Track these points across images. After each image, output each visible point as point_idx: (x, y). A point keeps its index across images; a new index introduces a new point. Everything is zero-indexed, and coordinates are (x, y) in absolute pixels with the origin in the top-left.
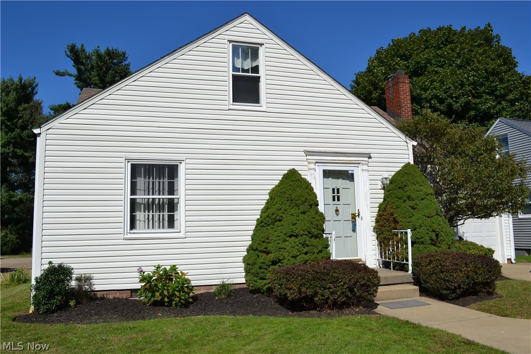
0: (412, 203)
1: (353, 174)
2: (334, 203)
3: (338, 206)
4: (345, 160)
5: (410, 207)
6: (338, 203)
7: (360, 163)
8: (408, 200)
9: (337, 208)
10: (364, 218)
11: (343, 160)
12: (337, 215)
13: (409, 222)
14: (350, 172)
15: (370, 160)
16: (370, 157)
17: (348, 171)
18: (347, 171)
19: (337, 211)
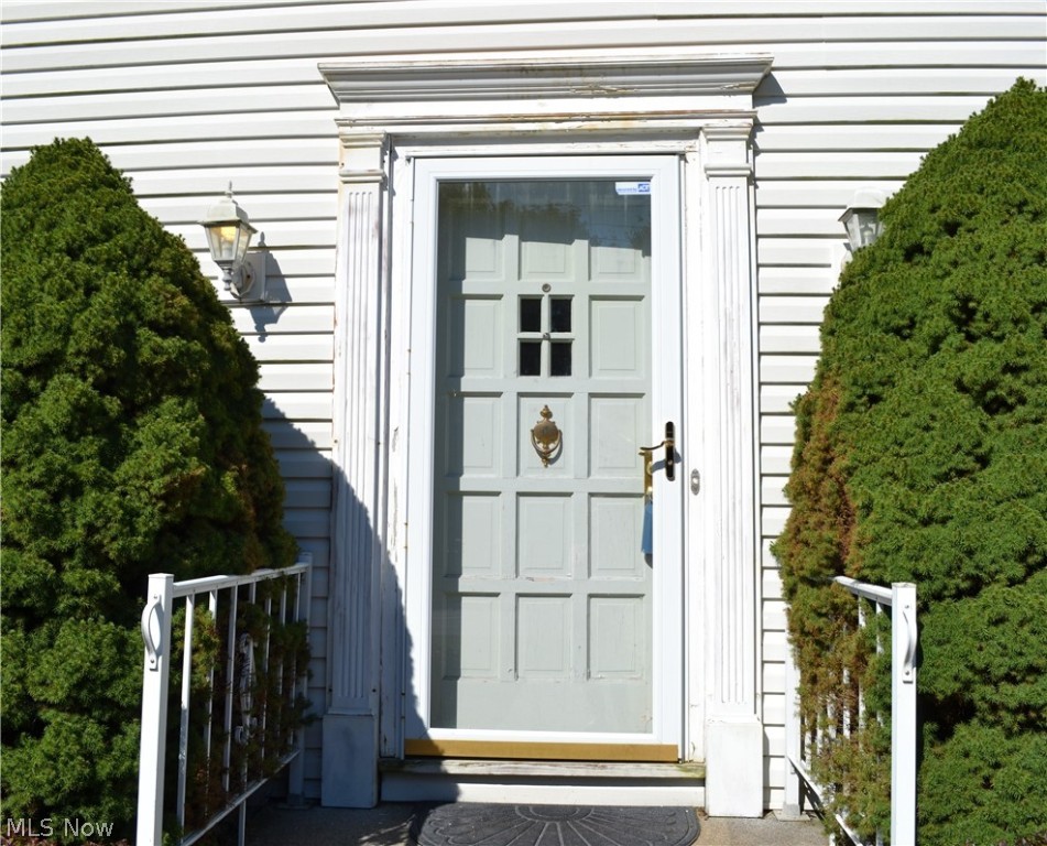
0: (978, 360)
1: (641, 205)
2: (529, 384)
3: (550, 402)
4: (588, 117)
5: (961, 387)
6: (560, 383)
7: (693, 134)
8: (956, 339)
9: (547, 414)
10: (706, 483)
11: (571, 117)
12: (547, 458)
13: (926, 522)
14: (623, 188)
15: (766, 113)
16: (767, 91)
17: (611, 181)
18: (607, 184)
19: (548, 434)
